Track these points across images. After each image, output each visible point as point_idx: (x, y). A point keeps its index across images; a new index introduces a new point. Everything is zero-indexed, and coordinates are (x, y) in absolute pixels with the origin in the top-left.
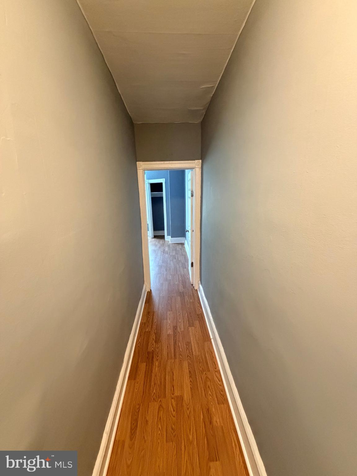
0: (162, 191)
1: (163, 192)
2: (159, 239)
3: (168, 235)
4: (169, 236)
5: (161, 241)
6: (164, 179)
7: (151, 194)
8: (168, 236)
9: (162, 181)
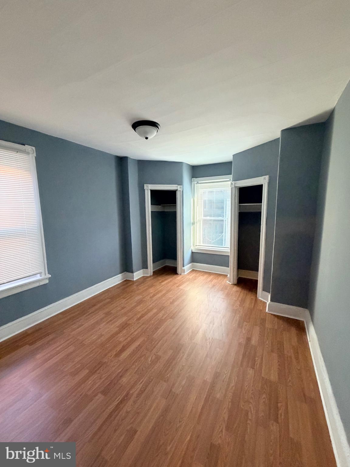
0: (260, 201)
1: (262, 203)
2: (246, 292)
3: (264, 289)
4: (267, 293)
5: (250, 297)
6: (267, 177)
7: (240, 206)
8: (264, 292)
9: (263, 181)
